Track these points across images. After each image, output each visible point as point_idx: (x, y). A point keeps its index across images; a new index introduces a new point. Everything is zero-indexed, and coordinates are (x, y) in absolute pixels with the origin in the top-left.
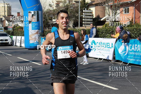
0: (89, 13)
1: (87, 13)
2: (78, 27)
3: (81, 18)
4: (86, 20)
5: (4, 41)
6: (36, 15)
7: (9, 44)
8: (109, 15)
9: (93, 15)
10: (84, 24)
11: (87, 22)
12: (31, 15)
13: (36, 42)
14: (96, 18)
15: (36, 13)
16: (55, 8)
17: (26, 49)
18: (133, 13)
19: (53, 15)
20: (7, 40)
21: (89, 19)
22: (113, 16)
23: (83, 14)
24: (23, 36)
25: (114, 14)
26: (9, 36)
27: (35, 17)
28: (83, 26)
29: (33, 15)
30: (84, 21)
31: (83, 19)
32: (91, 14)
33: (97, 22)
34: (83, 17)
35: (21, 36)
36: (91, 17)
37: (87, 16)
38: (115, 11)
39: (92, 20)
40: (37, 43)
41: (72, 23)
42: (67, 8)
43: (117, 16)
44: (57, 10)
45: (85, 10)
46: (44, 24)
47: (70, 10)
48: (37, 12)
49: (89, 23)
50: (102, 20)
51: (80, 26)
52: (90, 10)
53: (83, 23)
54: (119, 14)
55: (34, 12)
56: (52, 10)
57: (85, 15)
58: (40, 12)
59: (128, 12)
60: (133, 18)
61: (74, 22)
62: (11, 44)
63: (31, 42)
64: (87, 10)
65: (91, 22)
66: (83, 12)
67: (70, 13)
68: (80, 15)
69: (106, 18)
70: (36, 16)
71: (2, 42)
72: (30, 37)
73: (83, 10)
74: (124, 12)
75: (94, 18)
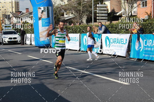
0: (103, 7)
1: (101, 7)
2: (92, 22)
3: (95, 13)
4: (100, 15)
5: (13, 39)
6: (46, 10)
7: (18, 42)
8: (125, 9)
9: (108, 9)
10: (99, 19)
11: (102, 17)
12: (41, 12)
13: (46, 39)
14: (111, 12)
15: (46, 9)
16: (66, 3)
17: (36, 47)
18: (152, 7)
19: (65, 11)
20: (16, 38)
21: (104, 14)
22: (129, 10)
23: (97, 9)
24: (33, 33)
25: (130, 8)
26: (18, 33)
27: (45, 13)
28: (97, 21)
29: (43, 11)
30: (98, 16)
31: (97, 14)
32: (105, 9)
33: (113, 16)
34: (97, 12)
35: (30, 33)
36: (106, 12)
37: (102, 11)
38: (131, 5)
39: (106, 15)
40: (48, 40)
41: (85, 19)
42: (80, 3)
43: (134, 10)
44: (69, 5)
45: (99, 4)
46: (55, 21)
47: (82, 5)
48: (47, 7)
49: (104, 18)
50: (118, 14)
51: (94, 22)
52: (105, 4)
53: (97, 18)
54: (136, 8)
55: (44, 8)
56: (64, 4)
57: (99, 10)
58: (50, 8)
59: (146, 6)
60: (151, 12)
61: (87, 18)
62: (20, 42)
63: (42, 40)
64: (101, 5)
65: (106, 17)
66: (97, 6)
67: (82, 8)
68: (94, 10)
69: (122, 13)
70: (47, 12)
71: (11, 41)
72: (40, 35)
73: (97, 5)
74: (141, 6)
75: (109, 12)
